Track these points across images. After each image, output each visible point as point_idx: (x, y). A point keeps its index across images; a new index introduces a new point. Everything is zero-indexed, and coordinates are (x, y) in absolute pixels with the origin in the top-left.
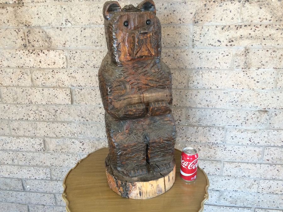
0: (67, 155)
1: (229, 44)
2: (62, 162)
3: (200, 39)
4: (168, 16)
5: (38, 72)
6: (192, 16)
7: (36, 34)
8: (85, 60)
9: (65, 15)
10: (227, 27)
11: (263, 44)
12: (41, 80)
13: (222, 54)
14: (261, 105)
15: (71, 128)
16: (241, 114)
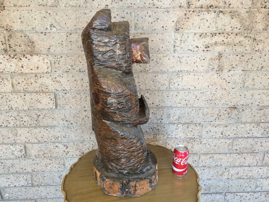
0: (50, 160)
1: (205, 50)
2: (44, 167)
3: (181, 45)
4: (152, 23)
5: (19, 77)
6: (174, 24)
7: (17, 38)
8: (71, 64)
9: (50, 20)
10: (204, 34)
11: (234, 50)
12: (23, 85)
13: (200, 58)
14: (231, 102)
15: (54, 132)
16: (215, 111)
